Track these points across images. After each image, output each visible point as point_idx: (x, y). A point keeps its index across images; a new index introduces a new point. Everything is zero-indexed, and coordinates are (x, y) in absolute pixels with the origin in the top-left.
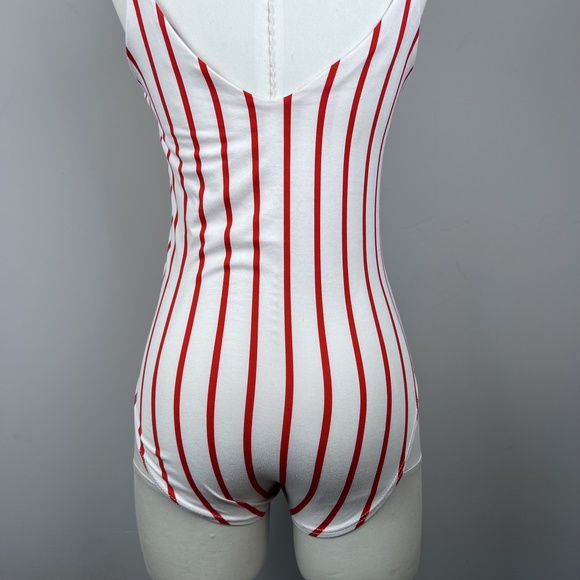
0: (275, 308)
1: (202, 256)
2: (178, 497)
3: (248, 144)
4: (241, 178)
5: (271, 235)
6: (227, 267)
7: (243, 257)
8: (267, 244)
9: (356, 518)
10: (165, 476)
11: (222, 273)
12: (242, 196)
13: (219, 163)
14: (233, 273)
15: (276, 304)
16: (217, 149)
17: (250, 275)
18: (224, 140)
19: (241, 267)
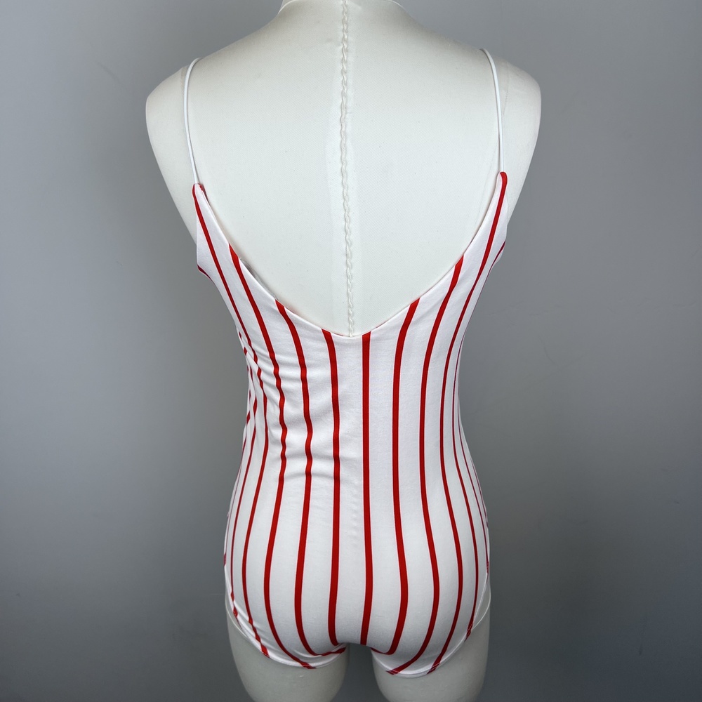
0: (354, 516)
1: (283, 458)
2: (270, 653)
3: (327, 372)
4: (321, 400)
5: (351, 451)
6: (308, 474)
7: (323, 467)
8: (347, 459)
9: (429, 667)
10: (258, 638)
11: (304, 479)
12: (323, 414)
13: (299, 385)
14: (314, 480)
15: (356, 512)
16: (297, 373)
17: (332, 484)
18: (303, 367)
19: (322, 475)
